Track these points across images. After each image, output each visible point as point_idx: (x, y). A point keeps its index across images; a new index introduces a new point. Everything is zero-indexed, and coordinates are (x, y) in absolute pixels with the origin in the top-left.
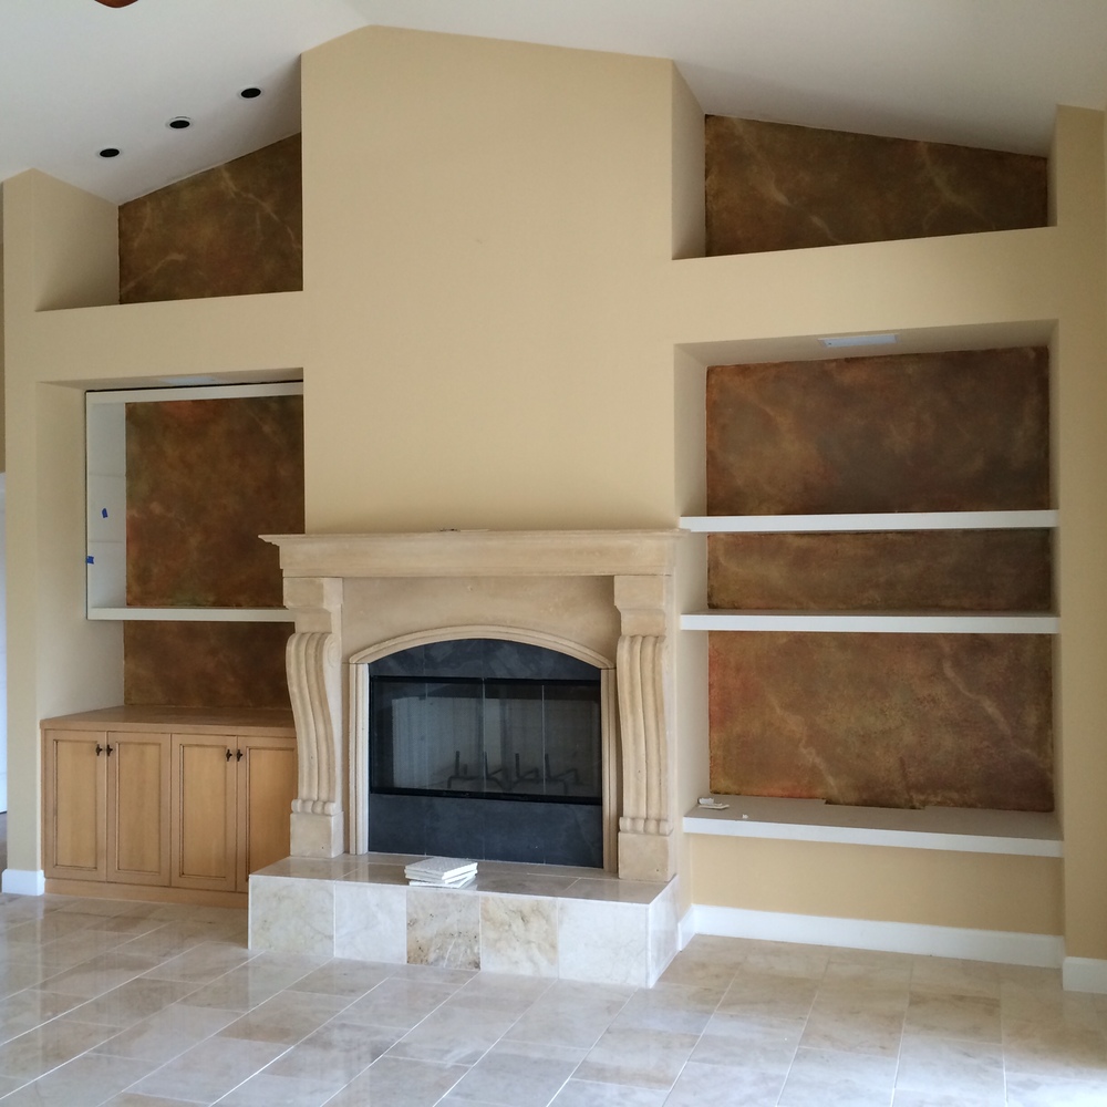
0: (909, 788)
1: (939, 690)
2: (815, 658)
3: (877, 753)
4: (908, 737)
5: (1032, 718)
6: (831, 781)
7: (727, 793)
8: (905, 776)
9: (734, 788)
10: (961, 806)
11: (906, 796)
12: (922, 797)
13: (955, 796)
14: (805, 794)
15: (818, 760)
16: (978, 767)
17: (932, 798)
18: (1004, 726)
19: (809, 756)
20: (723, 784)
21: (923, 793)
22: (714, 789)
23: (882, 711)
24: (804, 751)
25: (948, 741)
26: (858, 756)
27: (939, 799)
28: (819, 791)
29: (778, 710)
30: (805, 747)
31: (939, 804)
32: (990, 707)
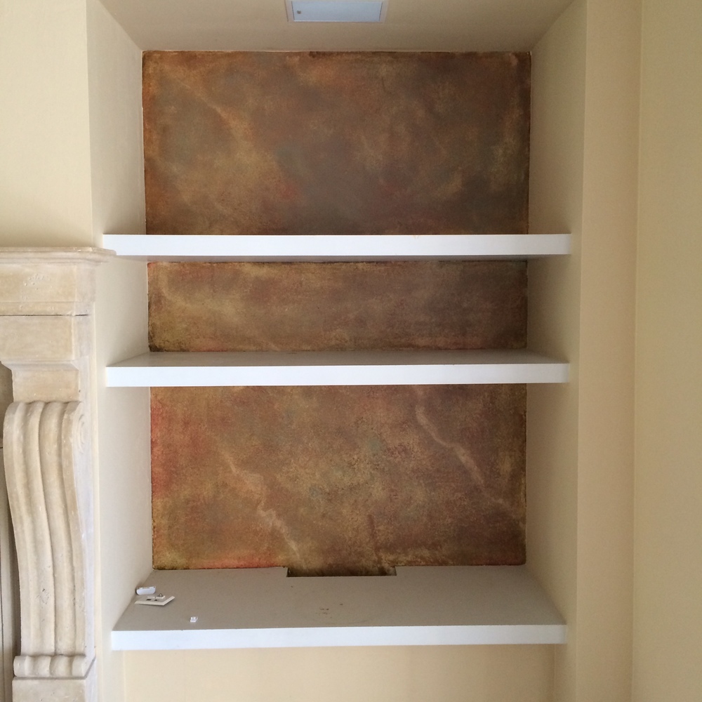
0: (377, 549)
1: (411, 440)
2: (276, 407)
3: (344, 511)
4: (378, 492)
5: (506, 466)
6: (293, 546)
7: (173, 569)
8: (373, 535)
9: (182, 561)
10: (432, 564)
11: (375, 557)
12: (391, 558)
13: (426, 553)
14: (263, 562)
15: (279, 523)
16: (450, 520)
17: (403, 558)
18: (477, 477)
19: (269, 519)
20: (169, 557)
21: (392, 553)
22: (158, 564)
23: (350, 465)
24: (262, 513)
25: (420, 495)
26: (324, 516)
27: (409, 558)
28: (281, 558)
29: (233, 469)
30: (265, 509)
31: (410, 563)
32: (463, 456)
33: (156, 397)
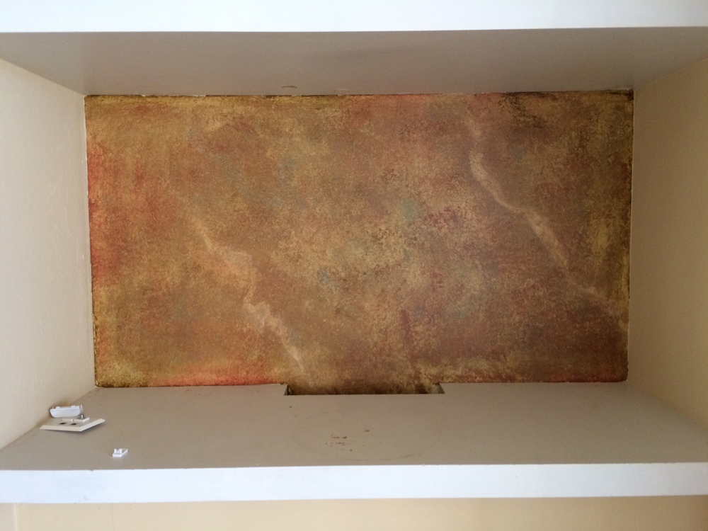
0: (414, 358)
1: (463, 202)
2: (268, 154)
3: (367, 305)
4: (415, 277)
5: (601, 240)
6: (295, 354)
7: (124, 386)
8: (408, 339)
9: (137, 375)
10: (491, 380)
11: (410, 371)
12: (434, 371)
13: (483, 365)
14: (252, 376)
15: (274, 322)
16: (517, 318)
17: (450, 372)
18: (559, 256)
19: (260, 316)
20: (118, 370)
21: (435, 364)
22: (103, 379)
23: (376, 238)
24: (250, 308)
25: (476, 281)
26: (338, 311)
27: (459, 372)
28: (277, 371)
29: (209, 244)
30: (254, 302)
31: (460, 379)
32: (539, 225)
33: (95, 137)
